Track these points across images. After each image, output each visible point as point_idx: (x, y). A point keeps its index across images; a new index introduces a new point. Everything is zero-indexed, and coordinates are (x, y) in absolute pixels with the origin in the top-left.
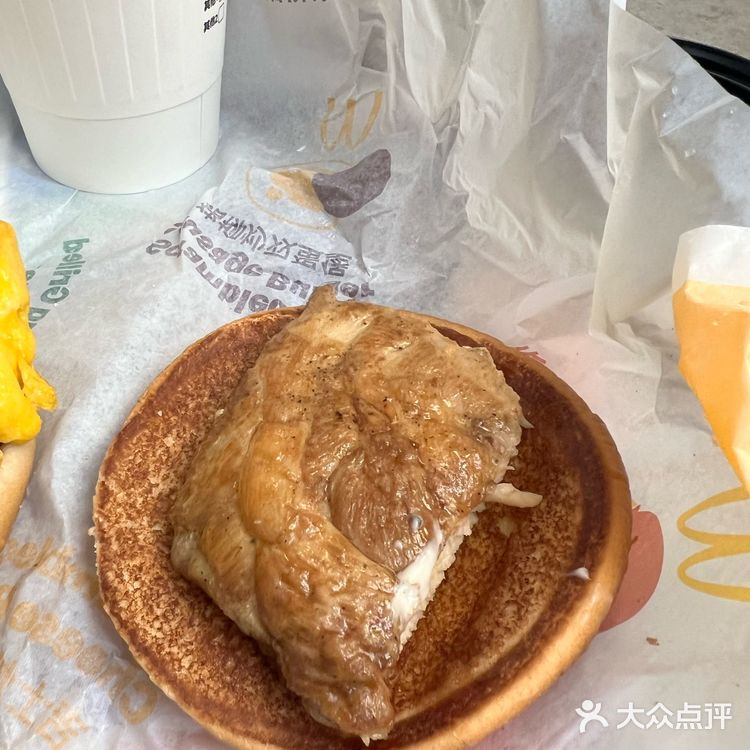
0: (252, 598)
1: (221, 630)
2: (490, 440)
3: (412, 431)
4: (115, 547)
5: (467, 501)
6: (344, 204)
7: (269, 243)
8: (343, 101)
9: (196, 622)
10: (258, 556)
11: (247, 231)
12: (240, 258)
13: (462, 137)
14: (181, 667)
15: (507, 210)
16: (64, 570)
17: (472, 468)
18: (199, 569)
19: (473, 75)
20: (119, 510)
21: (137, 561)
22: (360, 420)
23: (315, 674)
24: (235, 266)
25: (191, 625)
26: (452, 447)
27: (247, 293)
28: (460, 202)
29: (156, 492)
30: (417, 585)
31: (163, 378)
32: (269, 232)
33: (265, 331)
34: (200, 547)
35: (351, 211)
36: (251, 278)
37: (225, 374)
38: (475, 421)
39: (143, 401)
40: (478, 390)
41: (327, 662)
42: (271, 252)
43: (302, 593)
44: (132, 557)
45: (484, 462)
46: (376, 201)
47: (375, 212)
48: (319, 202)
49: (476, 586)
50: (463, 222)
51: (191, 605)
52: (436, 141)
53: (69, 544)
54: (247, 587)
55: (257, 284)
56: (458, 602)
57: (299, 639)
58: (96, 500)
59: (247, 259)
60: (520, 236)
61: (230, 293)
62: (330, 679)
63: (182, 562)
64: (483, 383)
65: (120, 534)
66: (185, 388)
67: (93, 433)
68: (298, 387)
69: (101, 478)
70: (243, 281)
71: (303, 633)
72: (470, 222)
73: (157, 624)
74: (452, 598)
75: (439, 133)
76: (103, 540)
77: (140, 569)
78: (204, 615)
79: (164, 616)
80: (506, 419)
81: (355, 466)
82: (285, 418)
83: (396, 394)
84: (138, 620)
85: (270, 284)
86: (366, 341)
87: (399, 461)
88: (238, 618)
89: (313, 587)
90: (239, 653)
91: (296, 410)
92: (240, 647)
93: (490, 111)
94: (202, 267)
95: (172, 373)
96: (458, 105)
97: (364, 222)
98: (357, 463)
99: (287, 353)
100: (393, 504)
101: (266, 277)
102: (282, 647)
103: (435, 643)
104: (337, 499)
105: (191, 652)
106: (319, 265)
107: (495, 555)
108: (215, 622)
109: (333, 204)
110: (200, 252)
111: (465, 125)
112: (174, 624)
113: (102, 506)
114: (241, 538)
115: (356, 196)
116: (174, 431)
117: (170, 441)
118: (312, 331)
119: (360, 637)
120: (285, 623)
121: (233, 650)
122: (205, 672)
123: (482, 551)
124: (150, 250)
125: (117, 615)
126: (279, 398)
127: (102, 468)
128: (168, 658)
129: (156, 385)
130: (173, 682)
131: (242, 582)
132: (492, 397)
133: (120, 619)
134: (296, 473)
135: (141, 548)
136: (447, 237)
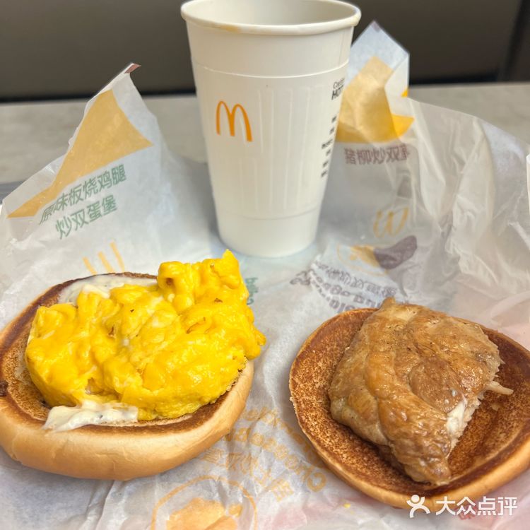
0: (378, 422)
1: (359, 445)
2: (485, 362)
3: (446, 357)
4: (303, 406)
5: (477, 387)
6: (392, 262)
7: (353, 281)
8: (386, 213)
9: (346, 441)
10: (379, 404)
11: (341, 275)
12: (338, 288)
13: (455, 229)
14: (343, 458)
15: (483, 263)
16: (275, 421)
17: (477, 373)
18: (348, 414)
19: (460, 198)
20: (302, 391)
21: (314, 414)
22: (420, 352)
23: (412, 452)
24: (335, 291)
25: (344, 441)
26: (467, 364)
27: (343, 305)
28: (456, 260)
29: (317, 386)
30: (456, 418)
31: (314, 336)
32: (353, 275)
33: (361, 317)
34: (348, 404)
35: (395, 266)
36: (345, 297)
37: (343, 336)
38: (477, 354)
39: (305, 346)
40: (477, 342)
41: (419, 448)
42: (354, 285)
43: (403, 419)
44: (312, 411)
45: (483, 371)
46: (411, 260)
47: (409, 266)
48: (377, 263)
49: (484, 431)
50: (457, 271)
51: (342, 434)
52: (441, 230)
53: (276, 409)
54: (375, 418)
55: (349, 300)
56: (475, 437)
57: (404, 438)
58: (291, 386)
59: (341, 289)
60: (490, 275)
61: (334, 304)
62: (421, 455)
63: (338, 412)
64: (479, 339)
65: (304, 401)
66: (324, 341)
67: (280, 361)
68: (385, 337)
69: (291, 377)
70: (340, 298)
71: (406, 435)
72: (462, 270)
73: (328, 440)
74: (472, 437)
75: (442, 226)
76: (297, 402)
77: (316, 417)
78: (349, 439)
79: (331, 437)
80: (492, 354)
81: (421, 370)
82: (382, 350)
83: (435, 341)
84: (319, 436)
85: (355, 300)
86: (416, 319)
87: (442, 368)
88: (371, 434)
89: (408, 416)
90: (369, 455)
91: (387, 347)
92: (369, 452)
93: (470, 214)
94: (320, 291)
95: (318, 333)
96: (452, 213)
97: (404, 271)
98: (421, 368)
99: (378, 324)
100: (440, 385)
101: (352, 297)
102: (395, 444)
103: (465, 454)
104: (414, 383)
105: (346, 452)
106: (380, 292)
107: (492, 418)
108: (355, 441)
109: (385, 263)
110: (318, 283)
111: (457, 222)
112: (336, 440)
113: (294, 388)
114: (370, 397)
115: (398, 258)
116: (322, 360)
117: (320, 364)
118: (389, 315)
119: (433, 436)
120: (396, 432)
121: (366, 453)
122: (354, 461)
123: (484, 417)
124: (292, 282)
125: (310, 433)
126: (377, 342)
127: (291, 372)
128: (336, 453)
129: (311, 339)
130: (340, 462)
131: (372, 415)
132: (483, 344)
133: (311, 435)
134: (392, 371)
135: (315, 408)
136: (450, 279)
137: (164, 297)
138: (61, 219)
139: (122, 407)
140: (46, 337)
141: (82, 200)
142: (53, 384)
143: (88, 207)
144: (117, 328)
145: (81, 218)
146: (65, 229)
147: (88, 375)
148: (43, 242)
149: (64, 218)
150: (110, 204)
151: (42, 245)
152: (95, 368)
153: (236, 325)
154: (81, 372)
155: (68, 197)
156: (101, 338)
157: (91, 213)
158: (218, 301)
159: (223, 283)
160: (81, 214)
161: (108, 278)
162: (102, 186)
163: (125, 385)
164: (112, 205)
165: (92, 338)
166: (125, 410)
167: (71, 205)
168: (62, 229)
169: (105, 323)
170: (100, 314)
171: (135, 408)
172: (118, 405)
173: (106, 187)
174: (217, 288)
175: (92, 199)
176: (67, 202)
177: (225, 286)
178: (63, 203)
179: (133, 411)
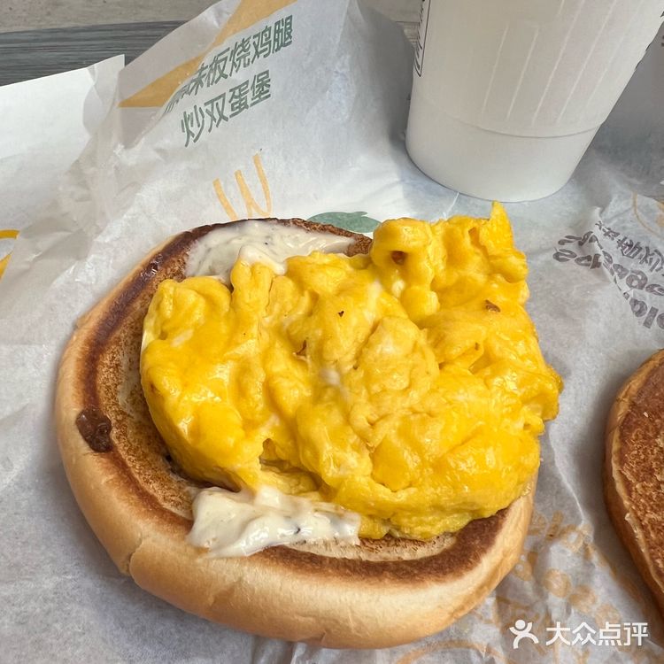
4: (653, 535)
11: (643, 252)
12: (640, 277)
16: (585, 548)
20: (642, 501)
24: (637, 283)
27: (654, 310)
53: (586, 524)
61: (638, 307)
65: (652, 524)
76: (641, 526)
113: (629, 494)
124: (558, 258)
137: (382, 283)
138: (190, 111)
139: (333, 511)
140: (178, 342)
141: (226, 77)
142: (201, 446)
143: (231, 91)
144: (312, 346)
145: (218, 109)
146: (195, 129)
147: (264, 433)
148: (160, 151)
149: (195, 107)
150: (262, 86)
151: (158, 156)
152: (274, 420)
153: (529, 362)
154: (250, 425)
155: (206, 71)
156: (282, 362)
157: (234, 100)
158: (490, 306)
159: (495, 269)
160: (221, 100)
161: (267, 228)
162: (257, 54)
163: (341, 473)
164: (265, 88)
165: (266, 356)
166: (337, 518)
167: (208, 86)
168: (190, 128)
169: (288, 332)
170: (276, 308)
171: (356, 517)
172: (325, 506)
173: (262, 55)
174: (481, 278)
175: (240, 76)
176: (203, 79)
177: (499, 277)
178: (198, 82)
179: (352, 521)
